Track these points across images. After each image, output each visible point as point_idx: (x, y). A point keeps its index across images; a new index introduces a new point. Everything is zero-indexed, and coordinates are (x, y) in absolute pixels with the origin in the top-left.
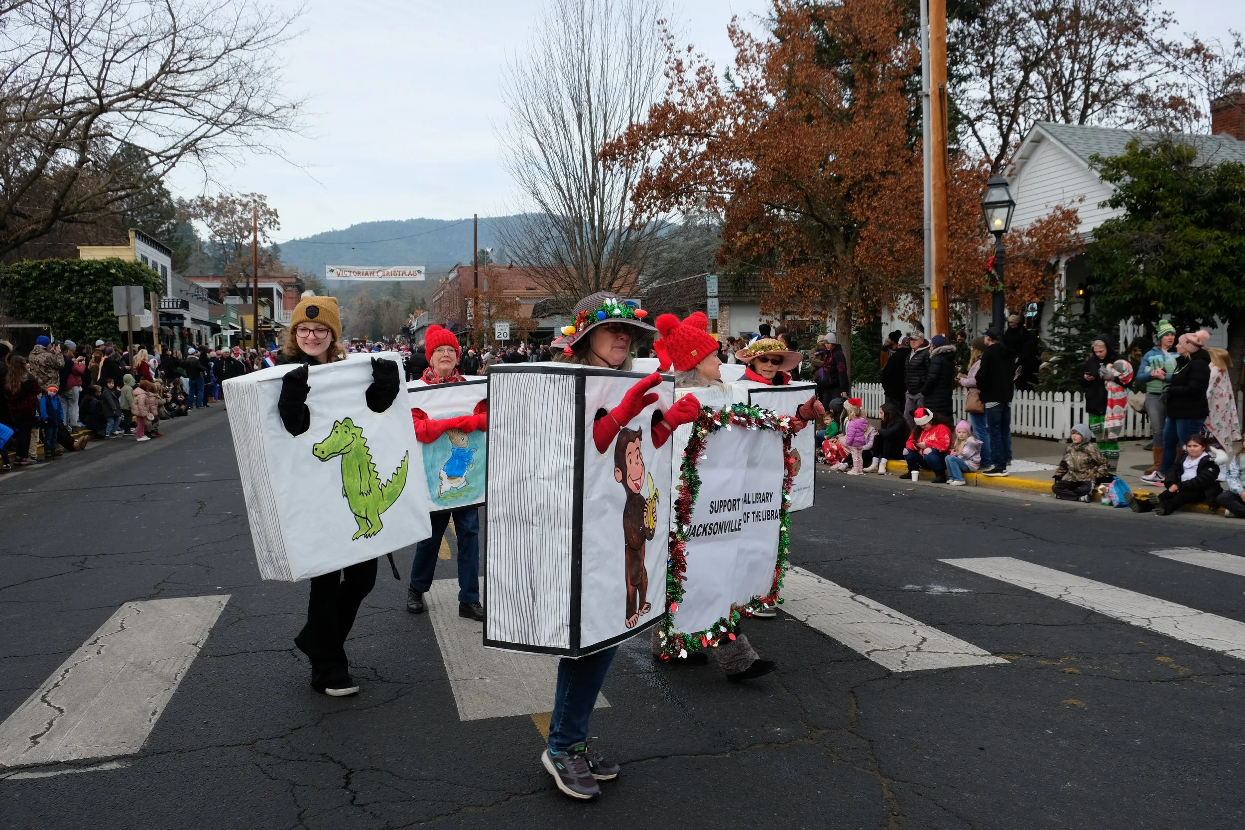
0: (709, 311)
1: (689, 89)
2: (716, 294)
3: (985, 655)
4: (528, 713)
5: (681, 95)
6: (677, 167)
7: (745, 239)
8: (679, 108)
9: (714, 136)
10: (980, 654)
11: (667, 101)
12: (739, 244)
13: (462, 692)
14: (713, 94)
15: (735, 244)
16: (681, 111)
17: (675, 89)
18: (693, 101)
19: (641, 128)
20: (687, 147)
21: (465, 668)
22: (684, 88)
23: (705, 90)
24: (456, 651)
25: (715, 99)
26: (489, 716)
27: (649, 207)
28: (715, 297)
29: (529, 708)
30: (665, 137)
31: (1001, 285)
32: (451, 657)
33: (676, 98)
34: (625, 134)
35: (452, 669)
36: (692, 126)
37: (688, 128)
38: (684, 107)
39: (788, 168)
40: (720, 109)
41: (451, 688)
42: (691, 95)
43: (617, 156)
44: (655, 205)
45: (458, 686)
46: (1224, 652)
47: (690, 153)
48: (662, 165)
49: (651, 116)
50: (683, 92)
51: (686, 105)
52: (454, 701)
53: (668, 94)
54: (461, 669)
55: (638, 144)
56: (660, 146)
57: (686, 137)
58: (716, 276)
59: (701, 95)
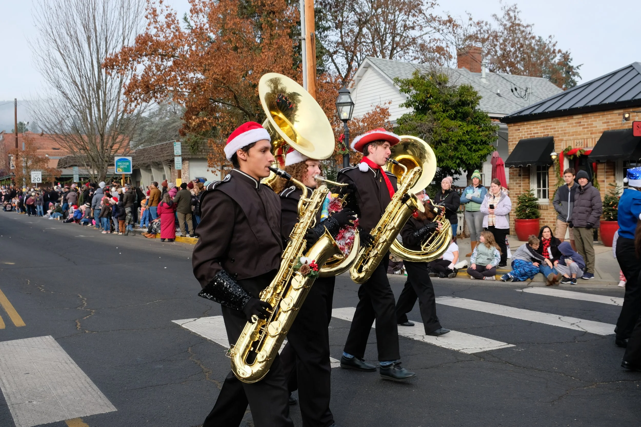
0: (176, 165)
1: (161, 27)
2: (180, 154)
3: (337, 362)
4: (63, 419)
5: (156, 30)
6: (154, 75)
7: (197, 120)
8: (154, 38)
9: (177, 57)
10: (334, 361)
11: (147, 33)
12: (194, 123)
13: (17, 411)
14: (176, 31)
15: (192, 124)
16: (156, 40)
17: (152, 27)
18: (164, 35)
19: (131, 49)
20: (160, 63)
21: (19, 397)
22: (158, 26)
23: (171, 27)
24: (11, 387)
25: (177, 33)
26: (36, 424)
27: (136, 99)
28: (180, 156)
29: (63, 416)
30: (146, 55)
31: (348, 150)
32: (8, 390)
33: (153, 32)
34: (121, 53)
35: (9, 398)
36: (163, 49)
37: (160, 51)
38: (158, 38)
39: (224, 78)
40: (181, 40)
41: (9, 410)
42: (162, 31)
43: (115, 67)
44: (140, 98)
45: (14, 408)
46: (459, 350)
47: (162, 66)
48: (144, 73)
49: (137, 42)
50: (157, 28)
51: (159, 36)
52: (11, 418)
53: (147, 29)
54: (16, 397)
55: (128, 59)
56: (143, 61)
57: (160, 56)
58: (179, 143)
59: (168, 31)
